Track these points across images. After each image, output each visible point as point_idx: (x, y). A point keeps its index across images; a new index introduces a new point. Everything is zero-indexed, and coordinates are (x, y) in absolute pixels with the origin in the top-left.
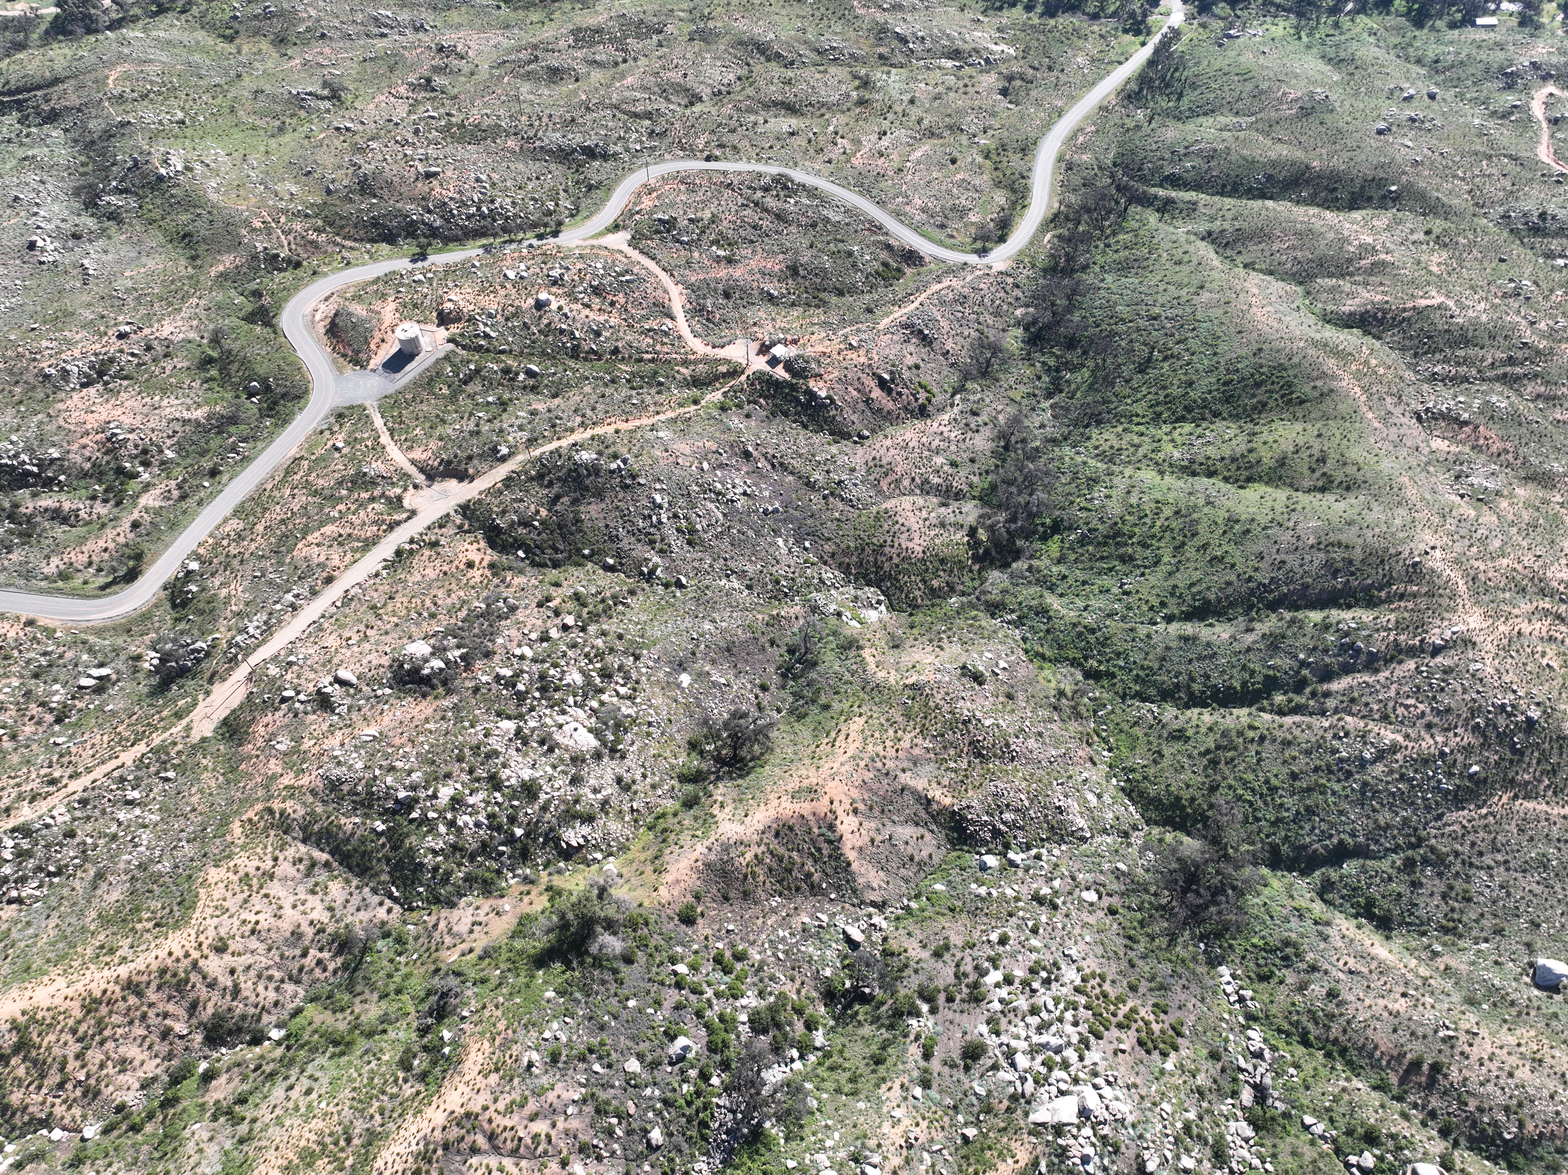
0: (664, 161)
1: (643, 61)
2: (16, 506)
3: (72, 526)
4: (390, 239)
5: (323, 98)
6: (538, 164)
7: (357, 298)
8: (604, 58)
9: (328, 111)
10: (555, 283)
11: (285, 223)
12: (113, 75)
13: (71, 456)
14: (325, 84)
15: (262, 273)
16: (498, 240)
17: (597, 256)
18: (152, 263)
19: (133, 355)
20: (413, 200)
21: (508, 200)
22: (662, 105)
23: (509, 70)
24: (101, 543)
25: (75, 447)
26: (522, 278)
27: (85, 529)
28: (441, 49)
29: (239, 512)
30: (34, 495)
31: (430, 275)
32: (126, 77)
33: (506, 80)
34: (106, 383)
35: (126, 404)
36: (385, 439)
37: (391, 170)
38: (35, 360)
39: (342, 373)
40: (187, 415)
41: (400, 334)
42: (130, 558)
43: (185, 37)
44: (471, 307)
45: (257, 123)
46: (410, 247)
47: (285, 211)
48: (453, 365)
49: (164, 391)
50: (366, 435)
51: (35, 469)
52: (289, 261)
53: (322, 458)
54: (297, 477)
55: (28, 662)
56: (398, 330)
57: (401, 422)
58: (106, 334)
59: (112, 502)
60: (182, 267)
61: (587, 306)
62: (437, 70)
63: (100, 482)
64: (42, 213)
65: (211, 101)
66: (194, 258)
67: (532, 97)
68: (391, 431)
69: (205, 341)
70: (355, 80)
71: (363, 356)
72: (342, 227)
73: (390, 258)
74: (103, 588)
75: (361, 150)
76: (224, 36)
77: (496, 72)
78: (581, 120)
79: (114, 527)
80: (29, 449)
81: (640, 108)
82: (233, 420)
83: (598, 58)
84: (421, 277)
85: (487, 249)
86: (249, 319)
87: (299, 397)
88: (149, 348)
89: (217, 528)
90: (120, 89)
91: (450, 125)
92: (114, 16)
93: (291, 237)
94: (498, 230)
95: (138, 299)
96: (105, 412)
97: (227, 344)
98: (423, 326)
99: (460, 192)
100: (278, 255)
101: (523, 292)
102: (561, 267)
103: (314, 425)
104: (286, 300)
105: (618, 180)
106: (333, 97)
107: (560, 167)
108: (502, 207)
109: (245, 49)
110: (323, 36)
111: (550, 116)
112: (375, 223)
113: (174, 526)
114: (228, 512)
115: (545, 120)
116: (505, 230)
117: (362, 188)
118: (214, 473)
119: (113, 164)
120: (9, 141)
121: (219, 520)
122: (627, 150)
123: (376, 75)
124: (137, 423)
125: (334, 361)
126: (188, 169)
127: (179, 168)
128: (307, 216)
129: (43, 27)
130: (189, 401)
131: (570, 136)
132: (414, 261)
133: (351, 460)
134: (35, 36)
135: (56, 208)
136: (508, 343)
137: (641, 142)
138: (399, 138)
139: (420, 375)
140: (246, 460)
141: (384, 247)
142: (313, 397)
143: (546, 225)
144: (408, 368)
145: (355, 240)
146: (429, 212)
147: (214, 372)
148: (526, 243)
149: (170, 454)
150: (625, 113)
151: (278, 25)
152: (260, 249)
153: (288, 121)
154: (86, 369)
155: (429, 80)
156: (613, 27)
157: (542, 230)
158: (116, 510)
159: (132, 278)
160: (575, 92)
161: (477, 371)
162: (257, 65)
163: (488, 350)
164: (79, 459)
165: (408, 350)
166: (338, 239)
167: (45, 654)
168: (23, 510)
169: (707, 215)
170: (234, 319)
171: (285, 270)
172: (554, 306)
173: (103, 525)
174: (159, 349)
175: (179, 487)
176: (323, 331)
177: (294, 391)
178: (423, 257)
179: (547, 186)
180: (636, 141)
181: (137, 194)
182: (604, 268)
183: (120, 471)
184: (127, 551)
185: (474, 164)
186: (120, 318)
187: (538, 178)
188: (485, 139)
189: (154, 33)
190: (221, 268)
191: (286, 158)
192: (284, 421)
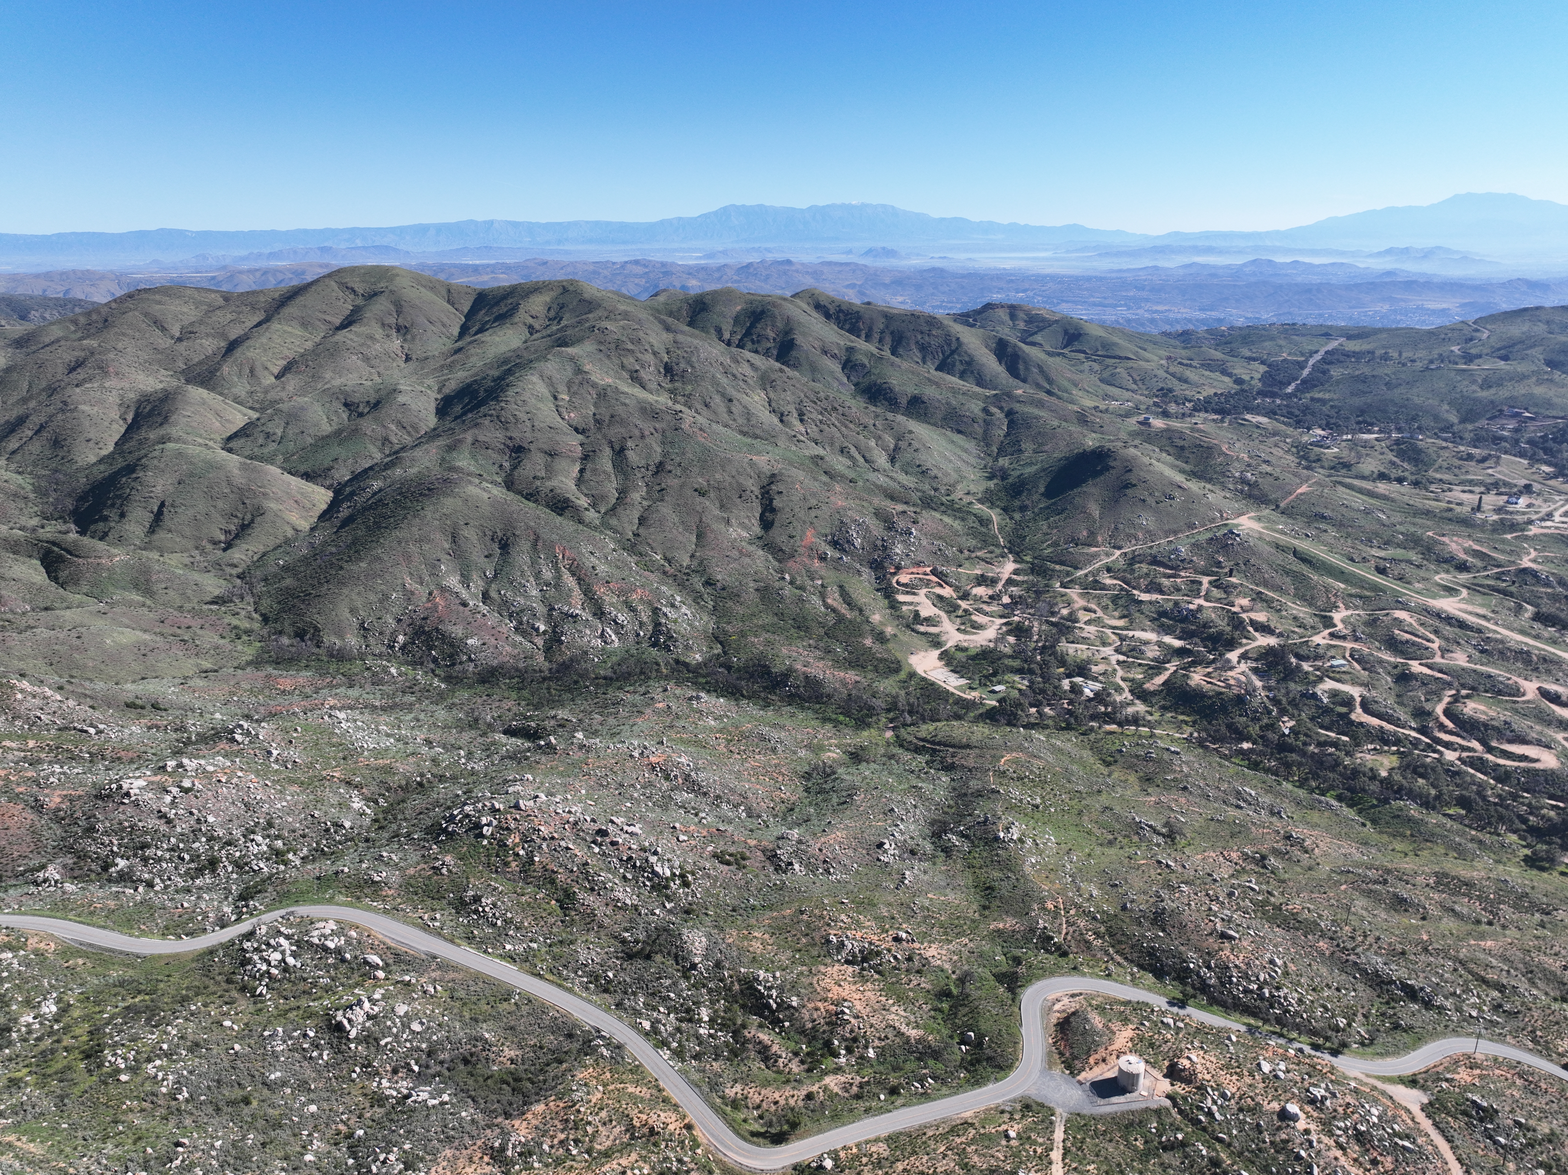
0: (1504, 1042)
1: (1512, 932)
2: (744, 1026)
3: (768, 1067)
4: (1159, 973)
5: (1159, 834)
6: (1344, 976)
7: (1101, 1009)
8: (1465, 911)
9: (1158, 845)
10: (1312, 1101)
11: (1073, 916)
12: (1008, 757)
13: (804, 1011)
14: (1167, 824)
15: (1031, 946)
16: (1267, 1027)
17: (1375, 1101)
18: (953, 897)
19: (895, 958)
20: (1198, 950)
21: (1296, 995)
22: (1523, 986)
23: (1350, 880)
24: (777, 1095)
25: (810, 1005)
26: (1276, 1077)
27: (774, 1075)
28: (1288, 837)
29: (892, 1140)
30: (761, 1026)
31: (1181, 1025)
32: (1016, 761)
33: (1343, 887)
34: (863, 969)
35: (868, 994)
36: (1056, 1155)
37: (1189, 916)
38: (829, 925)
39: (1050, 1068)
40: (904, 1029)
41: (1123, 1062)
42: (788, 1122)
43: (1074, 752)
44: (1208, 1077)
45: (1095, 830)
46: (1173, 989)
47: (1078, 907)
48: (1161, 1123)
49: (900, 999)
50: (1040, 1140)
51: (774, 1006)
52: (1058, 947)
53: (988, 1137)
54: (958, 1140)
55: (666, 1159)
56: (1124, 1058)
57: (1079, 1149)
58: (887, 931)
59: (806, 1066)
60: (972, 911)
61: (1340, 1146)
62: (1276, 852)
63: (809, 1044)
64: (901, 827)
65: (1067, 800)
66: (985, 908)
67: (1364, 913)
68: (1066, 1152)
69: (954, 976)
70: (1195, 831)
71: (1078, 1064)
72: (1120, 942)
73: (1149, 989)
74: (754, 1134)
75: (1172, 888)
76: (1104, 761)
77: (1336, 877)
78: (1412, 957)
79: (794, 1088)
80: (781, 989)
81: (1491, 976)
82: (936, 1054)
83: (1457, 908)
84: (1171, 1022)
85: (1251, 1030)
86: (1000, 978)
87: (1001, 1068)
88: (910, 959)
89: (867, 1142)
90: (1006, 767)
91: (1266, 902)
92: (1032, 720)
93: (1071, 929)
94: (1272, 1018)
95: (925, 917)
96: (847, 990)
97: (970, 988)
98: (1149, 1068)
99: (1248, 964)
100: (1052, 938)
101: (1271, 1093)
102: (1327, 1089)
103: (1000, 1101)
104: (1038, 978)
105: (1435, 1035)
106: (1169, 836)
107: (1369, 991)
108: (1285, 998)
109: (1115, 775)
110: (1185, 788)
111: (1379, 938)
112: (1151, 953)
113: (837, 1118)
114: (884, 1133)
115: (1371, 939)
116: (1279, 1020)
117: (1156, 918)
118: (894, 1091)
119: (970, 815)
120: (912, 772)
121: (872, 1136)
122: (1459, 1010)
123: (1216, 834)
124: (864, 1013)
125: (1050, 1053)
126: (1021, 840)
127: (1015, 837)
128: (1094, 918)
129: (981, 711)
130: (912, 1018)
131: (1393, 967)
132: (1171, 1004)
133: (1014, 1155)
134: (972, 714)
135: (912, 827)
136: (1230, 1135)
137: (1480, 1010)
138: (1211, 892)
139: (1123, 1113)
140: (925, 1097)
141: (1149, 978)
142: (1013, 1075)
143: (1327, 1039)
144: (1115, 1099)
145: (1126, 959)
146: (1209, 967)
147: (945, 1006)
148: (1297, 1045)
149: (871, 1053)
150: (1470, 972)
151: (1151, 767)
152: (1041, 926)
153: (1120, 838)
154: (857, 950)
155: (1264, 858)
156: (1489, 887)
157: (1321, 1041)
158: (804, 1074)
159: (931, 900)
160: (1417, 929)
161: (1183, 1144)
162: (1119, 789)
163: (1204, 1129)
164: (807, 1017)
165: (1123, 1082)
166: (1111, 951)
167: (680, 1161)
168: (746, 1032)
169: (1544, 1128)
170: (987, 971)
171: (1052, 953)
172: (1301, 1125)
173: (788, 1081)
174: (917, 963)
175: (861, 1086)
176: (1054, 1021)
177: (1000, 1060)
178: (1182, 1004)
179: (1344, 1002)
180: (1474, 1006)
181: (973, 842)
182: (1380, 1117)
183: (828, 1044)
184: (790, 1115)
185: (1275, 946)
186: (904, 926)
187: (1338, 990)
188: (1297, 929)
189: (1054, 741)
190: (1001, 926)
191: (1102, 866)
192: (977, 1082)
